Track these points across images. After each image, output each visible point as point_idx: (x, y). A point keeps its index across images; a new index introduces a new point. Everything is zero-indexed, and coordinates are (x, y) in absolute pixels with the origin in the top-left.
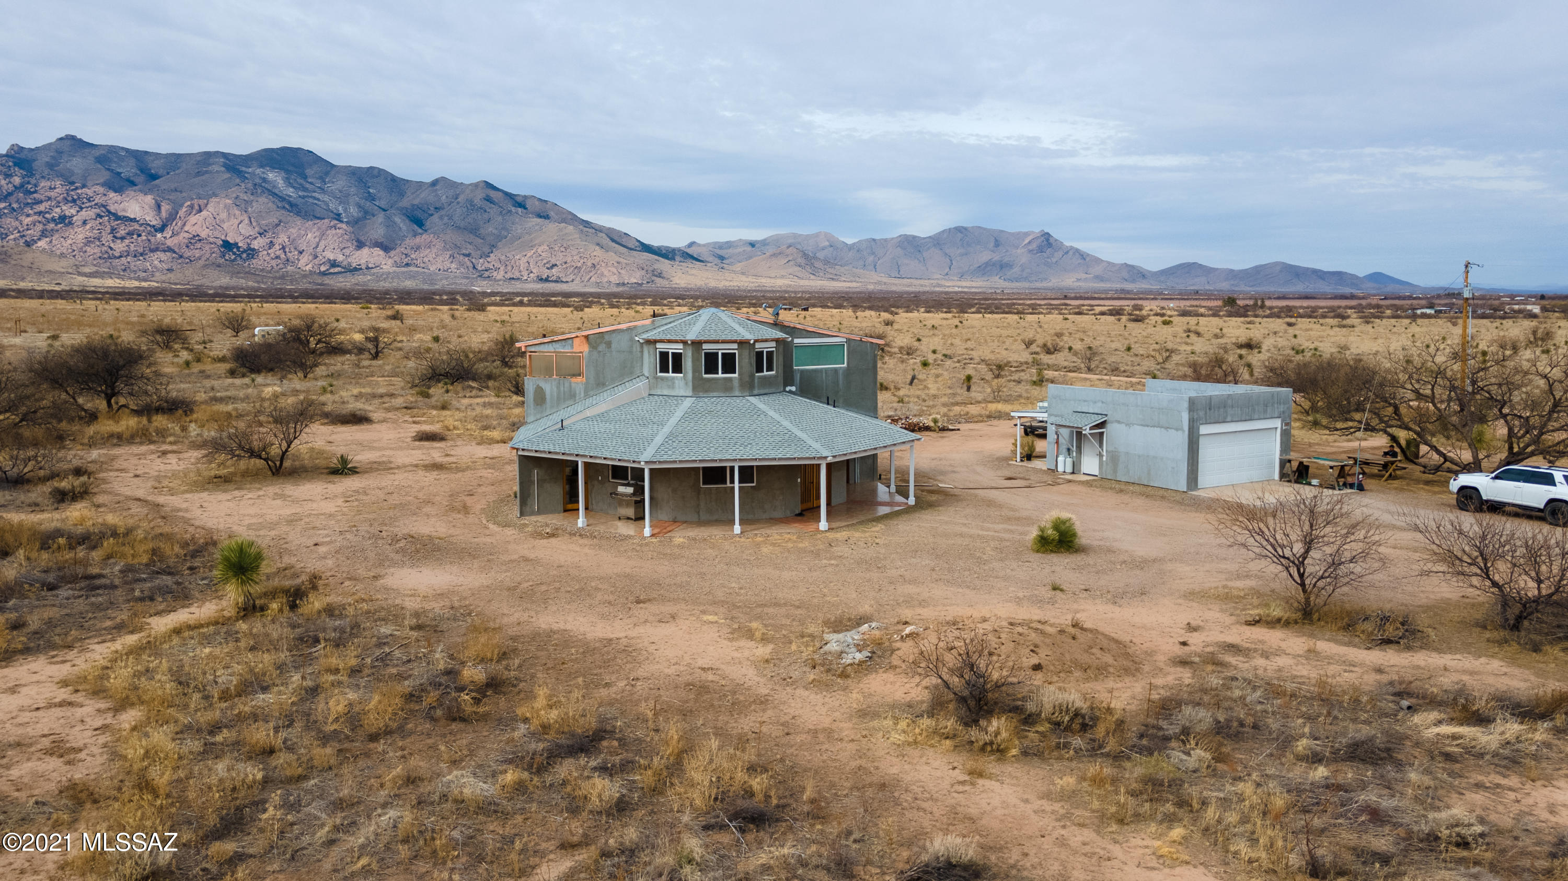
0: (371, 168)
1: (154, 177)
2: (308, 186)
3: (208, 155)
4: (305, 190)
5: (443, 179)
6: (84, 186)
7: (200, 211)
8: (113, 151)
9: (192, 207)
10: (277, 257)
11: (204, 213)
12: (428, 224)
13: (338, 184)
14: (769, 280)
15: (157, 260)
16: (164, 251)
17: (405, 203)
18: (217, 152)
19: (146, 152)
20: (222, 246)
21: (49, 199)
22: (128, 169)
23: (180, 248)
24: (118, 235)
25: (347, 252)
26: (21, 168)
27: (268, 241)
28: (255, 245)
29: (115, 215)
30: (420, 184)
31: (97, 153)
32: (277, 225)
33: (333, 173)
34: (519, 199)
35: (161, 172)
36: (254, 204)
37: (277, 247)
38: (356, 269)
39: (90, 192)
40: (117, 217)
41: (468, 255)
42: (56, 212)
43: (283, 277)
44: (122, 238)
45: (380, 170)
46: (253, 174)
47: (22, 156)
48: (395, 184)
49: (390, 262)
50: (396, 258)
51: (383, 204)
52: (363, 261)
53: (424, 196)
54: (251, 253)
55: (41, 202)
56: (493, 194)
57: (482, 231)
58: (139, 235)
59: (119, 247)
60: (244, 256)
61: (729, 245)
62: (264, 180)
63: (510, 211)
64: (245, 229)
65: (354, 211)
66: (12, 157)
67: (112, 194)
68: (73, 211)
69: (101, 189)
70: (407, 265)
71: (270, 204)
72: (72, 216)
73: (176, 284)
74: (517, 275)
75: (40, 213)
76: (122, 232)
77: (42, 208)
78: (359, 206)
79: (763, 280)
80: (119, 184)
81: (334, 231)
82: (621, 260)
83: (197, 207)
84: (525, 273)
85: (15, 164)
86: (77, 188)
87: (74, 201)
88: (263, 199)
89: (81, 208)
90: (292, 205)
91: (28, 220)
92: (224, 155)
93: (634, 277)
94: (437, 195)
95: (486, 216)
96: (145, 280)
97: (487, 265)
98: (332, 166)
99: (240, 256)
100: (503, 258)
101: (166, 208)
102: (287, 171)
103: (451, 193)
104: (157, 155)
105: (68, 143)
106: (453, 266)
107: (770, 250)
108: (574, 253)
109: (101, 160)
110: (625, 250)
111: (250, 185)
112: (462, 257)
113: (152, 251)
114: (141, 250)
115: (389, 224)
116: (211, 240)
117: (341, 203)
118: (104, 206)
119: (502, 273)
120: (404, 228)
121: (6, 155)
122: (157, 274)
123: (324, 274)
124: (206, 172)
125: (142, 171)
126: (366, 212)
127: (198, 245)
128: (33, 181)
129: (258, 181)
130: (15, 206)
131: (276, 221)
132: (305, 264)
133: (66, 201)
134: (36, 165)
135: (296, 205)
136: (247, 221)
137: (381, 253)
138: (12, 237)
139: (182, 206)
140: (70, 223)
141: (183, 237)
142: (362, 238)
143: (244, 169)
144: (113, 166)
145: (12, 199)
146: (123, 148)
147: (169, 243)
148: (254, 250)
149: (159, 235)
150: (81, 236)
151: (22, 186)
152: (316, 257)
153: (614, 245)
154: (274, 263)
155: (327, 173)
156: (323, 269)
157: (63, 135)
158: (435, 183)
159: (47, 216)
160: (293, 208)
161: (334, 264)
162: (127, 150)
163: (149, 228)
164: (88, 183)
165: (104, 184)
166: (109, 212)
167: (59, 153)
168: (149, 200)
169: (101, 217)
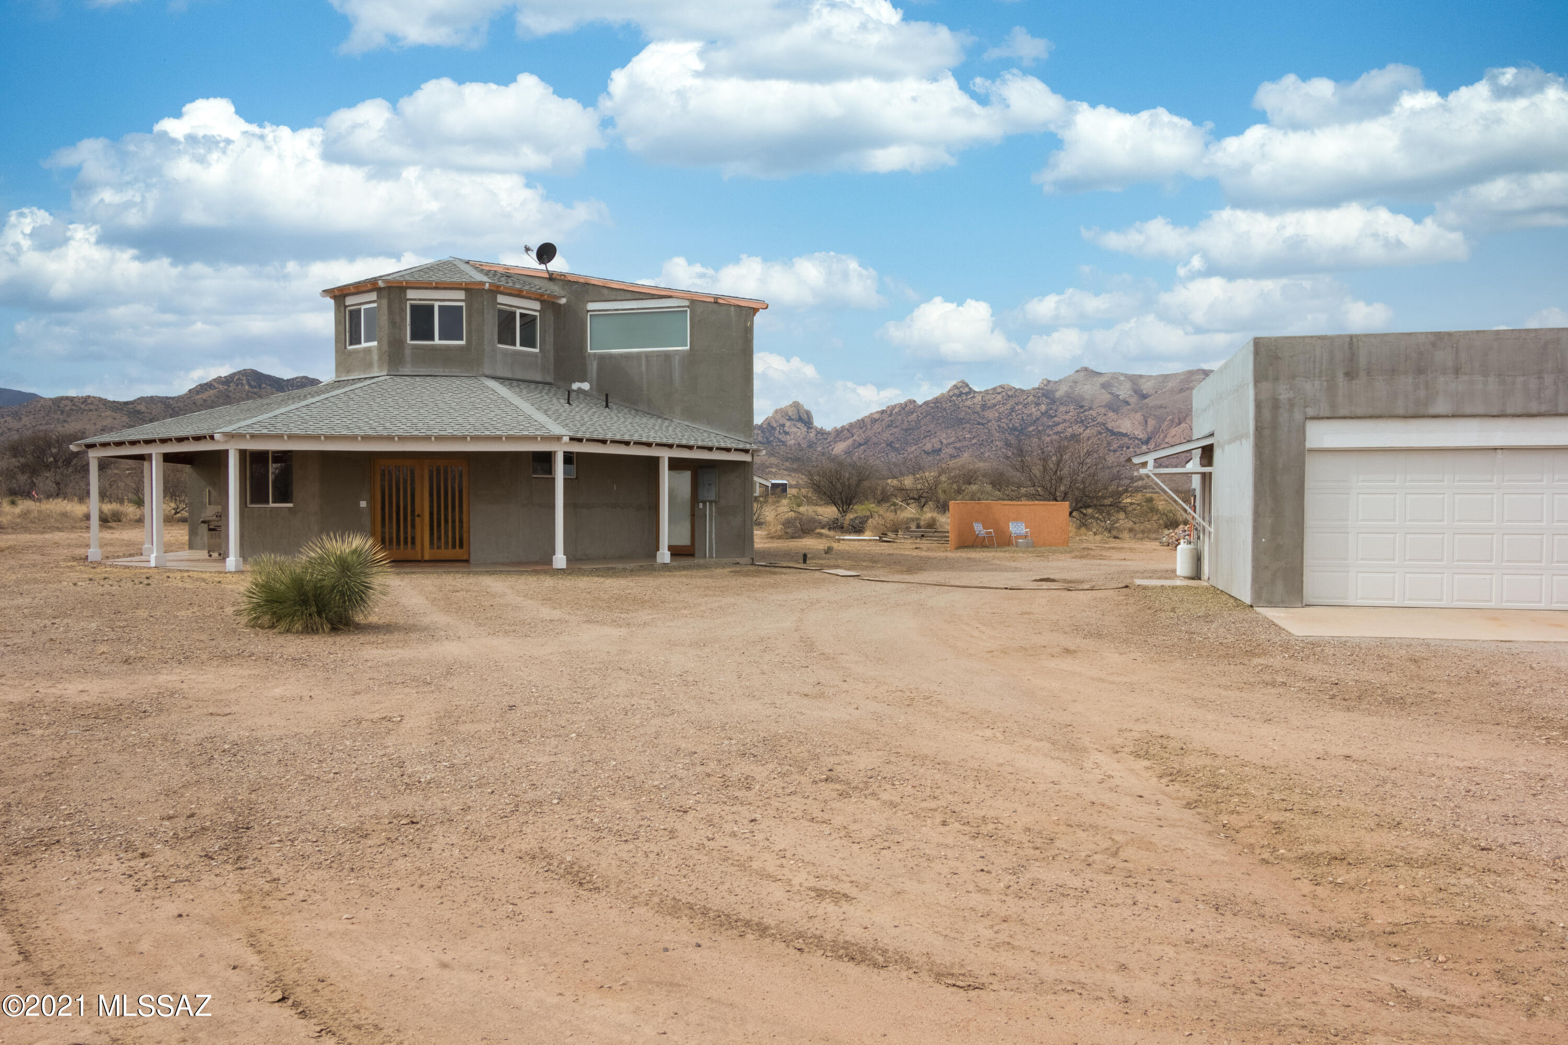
1: (1145, 397)
6: (1091, 408)
7: (1180, 424)
8: (1115, 376)
9: (1172, 421)
11: (1183, 425)
18: (1198, 370)
19: (1140, 376)
21: (1065, 421)
22: (1125, 392)
24: (1112, 448)
26: (1047, 398)
29: (1111, 431)
31: (1102, 380)
35: (1151, 392)
39: (1094, 413)
40: (1113, 433)
42: (1069, 432)
44: (1115, 451)
47: (1049, 388)
55: (1059, 424)
58: (1128, 448)
66: (1042, 389)
67: (1111, 414)
68: (1081, 430)
69: (1103, 410)
72: (1080, 434)
75: (1057, 433)
76: (1115, 446)
77: (1059, 428)
80: (1116, 405)
83: (1177, 421)
85: (1043, 395)
86: (1085, 411)
87: (1082, 421)
89: (1087, 427)
101: (1152, 422)
104: (1150, 378)
105: (1082, 374)
109: (1105, 386)
118: (1104, 424)
121: (1038, 388)
124: (1188, 389)
125: (1136, 392)
128: (1054, 407)
133: (1076, 422)
134: (1058, 394)
139: (1165, 420)
144: (1114, 390)
145: (1039, 423)
146: (1122, 374)
151: (1046, 412)
157: (1078, 368)
162: (1126, 376)
163: (1137, 441)
164: (1095, 406)
165: (1104, 406)
166: (1107, 429)
167: (1075, 382)
168: (1138, 416)
169: (1101, 433)
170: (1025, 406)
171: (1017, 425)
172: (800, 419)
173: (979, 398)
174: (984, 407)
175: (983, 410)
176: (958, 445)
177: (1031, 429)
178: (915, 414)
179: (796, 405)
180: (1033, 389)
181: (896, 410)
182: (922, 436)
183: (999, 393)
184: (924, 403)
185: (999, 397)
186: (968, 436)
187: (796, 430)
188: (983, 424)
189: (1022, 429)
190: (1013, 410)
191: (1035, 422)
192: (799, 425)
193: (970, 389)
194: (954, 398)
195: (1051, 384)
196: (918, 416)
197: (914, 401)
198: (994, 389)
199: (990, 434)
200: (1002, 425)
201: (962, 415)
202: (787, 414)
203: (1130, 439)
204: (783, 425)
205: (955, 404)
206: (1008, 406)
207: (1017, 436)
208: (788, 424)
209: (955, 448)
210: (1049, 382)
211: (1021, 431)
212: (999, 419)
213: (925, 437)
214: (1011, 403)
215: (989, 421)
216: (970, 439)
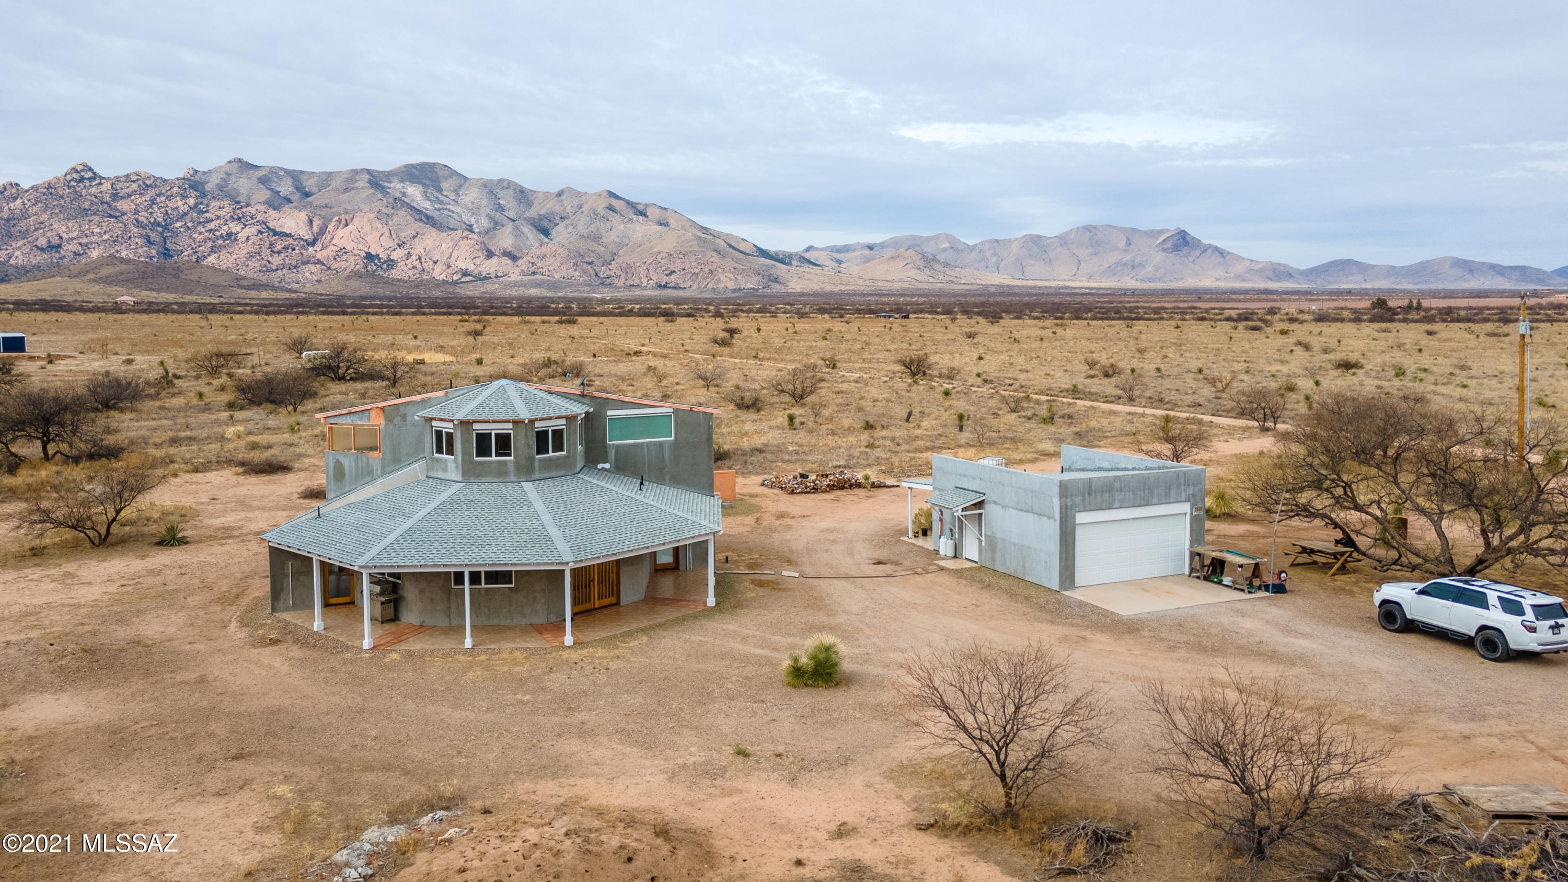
0: (501, 180)
1: (308, 195)
2: (442, 198)
3: (355, 172)
4: (441, 202)
5: (570, 189)
6: (248, 205)
7: (347, 225)
8: (274, 171)
9: (339, 221)
10: (414, 267)
11: (350, 227)
12: (554, 233)
13: (471, 196)
14: (886, 284)
15: (310, 273)
16: (315, 263)
17: (532, 213)
18: (362, 170)
19: (302, 172)
20: (365, 258)
21: (218, 217)
22: (286, 188)
23: (328, 260)
24: (276, 250)
25: (477, 261)
26: (196, 190)
27: (406, 252)
28: (394, 256)
29: (273, 231)
30: (547, 195)
31: (260, 173)
32: (414, 237)
33: (466, 185)
34: (640, 208)
35: (314, 189)
36: (394, 217)
37: (414, 258)
38: (486, 278)
39: (252, 210)
40: (276, 233)
41: (591, 263)
42: (224, 230)
43: (418, 286)
44: (279, 252)
45: (509, 182)
46: (394, 188)
47: (197, 178)
48: (523, 196)
49: (518, 270)
50: (524, 267)
51: (511, 214)
52: (492, 270)
53: (550, 206)
54: (391, 263)
55: (212, 220)
56: (617, 204)
57: (604, 239)
58: (294, 249)
59: (276, 260)
60: (385, 266)
61: (846, 249)
62: (404, 194)
63: (631, 220)
64: (387, 242)
65: (485, 223)
66: (188, 180)
67: (271, 212)
68: (238, 229)
69: (262, 208)
70: (534, 273)
71: (409, 217)
72: (238, 233)
73: (321, 295)
74: (637, 282)
75: (211, 230)
76: (279, 247)
77: (212, 226)
78: (489, 217)
79: (880, 284)
80: (277, 202)
81: (465, 241)
82: (738, 265)
83: (344, 222)
84: (645, 280)
85: (190, 186)
86: (242, 207)
87: (239, 219)
88: (402, 213)
89: (245, 225)
90: (428, 217)
91: (200, 238)
92: (369, 172)
93: (750, 283)
94: (563, 205)
95: (608, 225)
96: (295, 292)
97: (608, 272)
98: (466, 179)
99: (380, 267)
100: (624, 265)
101: (317, 223)
102: (425, 186)
103: (576, 202)
104: (312, 174)
105: (236, 165)
106: (577, 273)
107: (890, 252)
108: (693, 259)
109: (264, 181)
110: (741, 256)
111: (391, 200)
112: (585, 265)
113: (304, 263)
114: (294, 263)
115: (518, 233)
116: (356, 252)
117: (473, 214)
118: (264, 223)
119: (623, 280)
120: (531, 237)
121: (184, 178)
122: (308, 285)
123: (455, 283)
124: (353, 188)
125: (297, 189)
126: (496, 223)
127: (344, 257)
128: (205, 202)
129: (398, 195)
130: (190, 224)
131: (414, 233)
132: (439, 273)
133: (233, 219)
134: (208, 187)
135: (432, 218)
136: (387, 233)
137: (510, 262)
138: (186, 253)
139: (331, 220)
140: (236, 240)
141: (330, 251)
142: (492, 248)
143: (386, 184)
144: (274, 185)
145: (188, 218)
146: (282, 169)
147: (319, 256)
148: (393, 261)
149: (311, 249)
150: (245, 252)
151: (196, 205)
152: (449, 267)
153: (731, 250)
154: (411, 273)
155: (460, 187)
156: (455, 278)
157: (231, 159)
158: (560, 194)
159: (217, 233)
160: (429, 220)
161: (465, 273)
162: (286, 171)
163: (302, 243)
164: (252, 202)
165: (265, 203)
166: (268, 228)
167: (228, 174)
168: (303, 216)
169: (261, 233)
170: (169, 198)
171: (160, 220)
173: (107, 186)
174: (115, 196)
175: (114, 200)
176: (84, 241)
177: (178, 225)
178: (19, 201)
180: (178, 179)
182: (32, 228)
183: (134, 181)
184: (32, 188)
185: (134, 186)
186: (97, 230)
188: (116, 217)
189: (166, 224)
190: (153, 202)
191: (182, 217)
193: (94, 173)
194: (72, 183)
195: (199, 175)
196: (24, 203)
197: (17, 184)
198: (128, 176)
199: (126, 229)
200: (141, 219)
201: (86, 205)
203: (295, 240)
205: (76, 192)
206: (148, 197)
207: (162, 233)
209: (80, 244)
210: (196, 171)
211: (166, 227)
212: (137, 212)
213: (36, 229)
214: (150, 194)
215: (124, 214)
216: (101, 235)
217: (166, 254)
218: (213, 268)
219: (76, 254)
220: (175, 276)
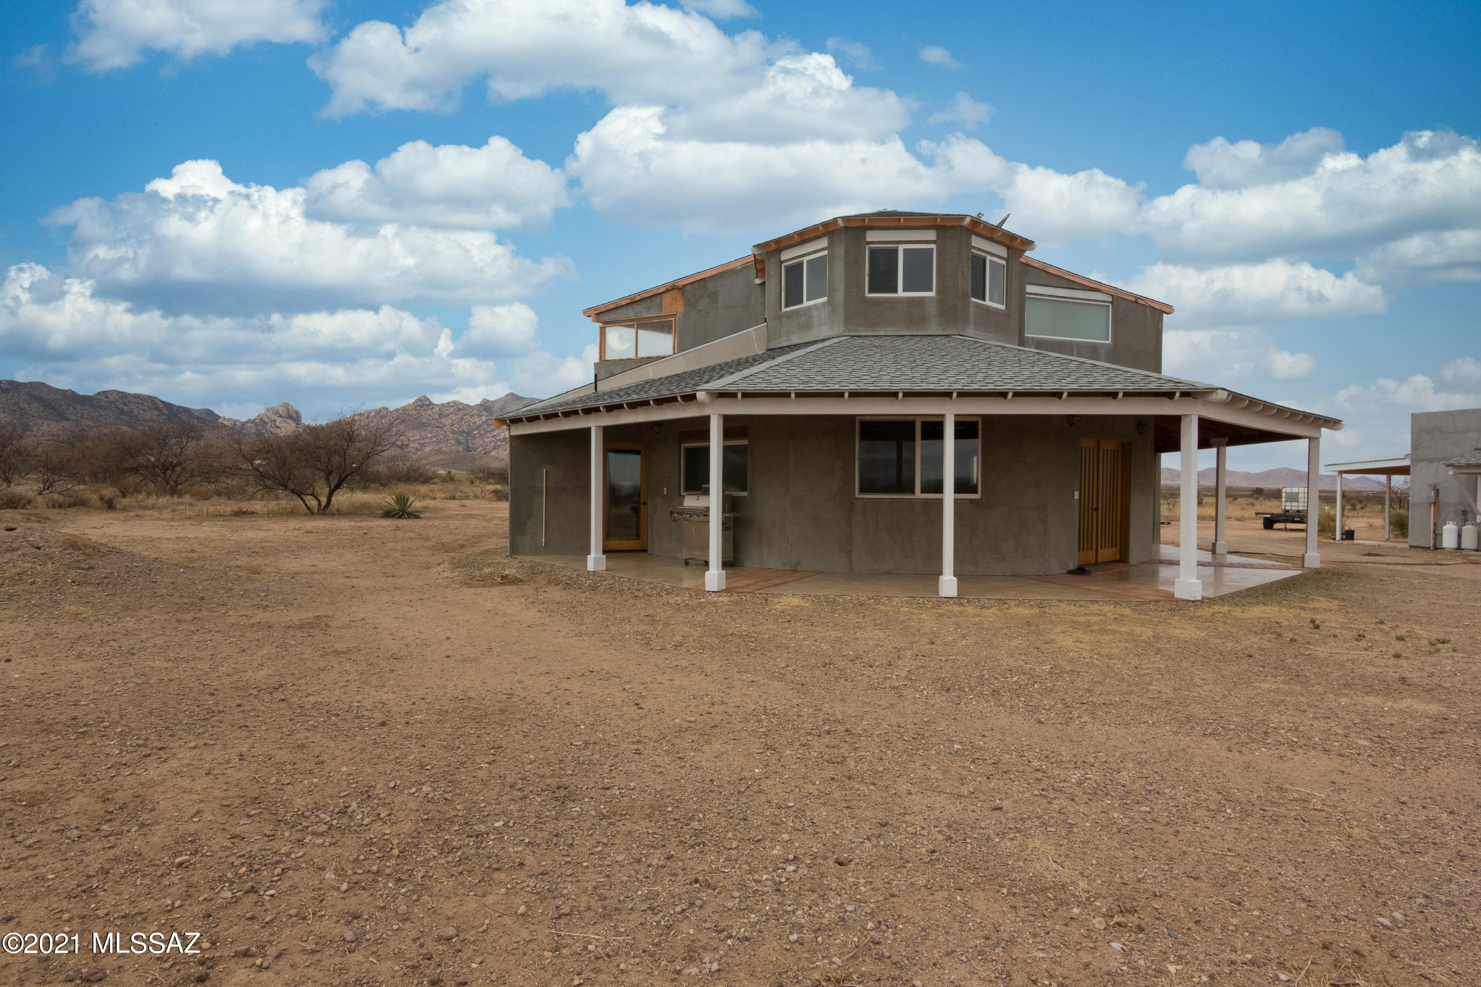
8: (533, 400)
26: (486, 412)
31: (523, 402)
42: (502, 435)
47: (487, 404)
55: (495, 430)
66: (482, 406)
75: (494, 436)
77: (495, 433)
85: (484, 410)
91: (487, 440)
105: (511, 397)
109: (525, 406)
121: (480, 405)
128: (492, 419)
130: (482, 432)
134: (494, 409)
138: (478, 449)
145: (481, 428)
151: (486, 421)
157: (509, 393)
159: (497, 437)
167: (506, 402)
170: (471, 416)
171: (465, 429)
172: (290, 417)
173: (436, 410)
174: (441, 415)
175: (440, 418)
176: (422, 442)
177: (475, 432)
178: (388, 418)
179: (286, 406)
180: (477, 405)
181: (373, 414)
182: (393, 434)
183: (452, 406)
184: (395, 410)
185: (452, 409)
186: (429, 435)
187: (286, 425)
188: (440, 428)
189: (469, 432)
190: (462, 419)
191: (478, 428)
192: (289, 421)
193: (430, 402)
194: (418, 408)
195: (490, 402)
196: (390, 419)
197: (387, 408)
198: (449, 403)
199: (446, 435)
200: (454, 429)
201: (425, 420)
202: (278, 412)
204: (275, 421)
205: (419, 412)
206: (459, 416)
207: (466, 437)
208: (279, 420)
209: (420, 444)
210: (488, 401)
211: (468, 434)
212: (452, 425)
213: (396, 435)
214: (460, 414)
215: (445, 426)
216: (431, 438)
217: (468, 449)
218: (494, 457)
219: (416, 449)
220: (472, 462)
